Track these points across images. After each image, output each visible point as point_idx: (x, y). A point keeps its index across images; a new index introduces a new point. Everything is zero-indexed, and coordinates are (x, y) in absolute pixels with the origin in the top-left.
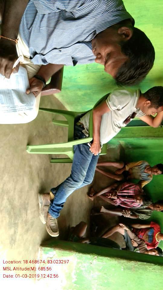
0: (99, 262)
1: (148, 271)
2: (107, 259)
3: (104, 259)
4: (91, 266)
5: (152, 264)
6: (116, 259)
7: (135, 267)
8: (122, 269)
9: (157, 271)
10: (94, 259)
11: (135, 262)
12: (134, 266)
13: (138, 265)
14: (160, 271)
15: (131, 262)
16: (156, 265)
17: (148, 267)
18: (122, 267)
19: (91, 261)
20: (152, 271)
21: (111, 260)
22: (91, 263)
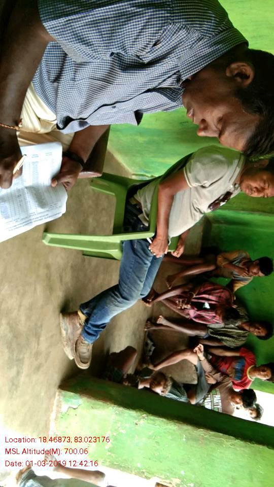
0: (148, 423)
1: (224, 446)
2: (162, 421)
3: (156, 420)
4: (137, 428)
5: (232, 437)
6: (177, 423)
7: (203, 438)
8: (184, 439)
9: (238, 449)
10: (141, 419)
11: (205, 430)
12: (203, 436)
13: (210, 436)
14: (243, 449)
15: (199, 430)
16: (238, 439)
17: (225, 440)
18: (184, 436)
19: (137, 420)
20: (230, 448)
21: (167, 424)
22: (136, 424)
